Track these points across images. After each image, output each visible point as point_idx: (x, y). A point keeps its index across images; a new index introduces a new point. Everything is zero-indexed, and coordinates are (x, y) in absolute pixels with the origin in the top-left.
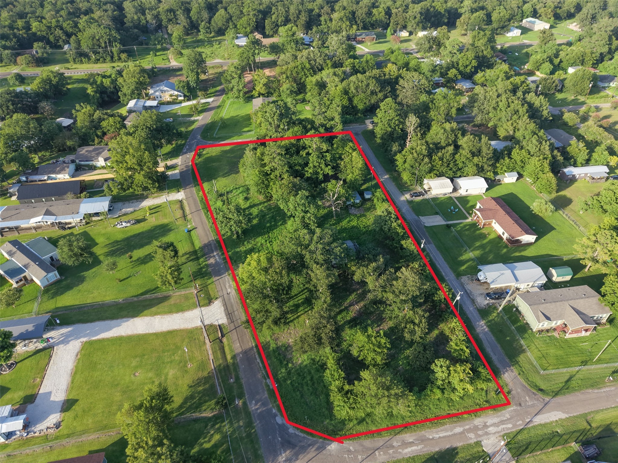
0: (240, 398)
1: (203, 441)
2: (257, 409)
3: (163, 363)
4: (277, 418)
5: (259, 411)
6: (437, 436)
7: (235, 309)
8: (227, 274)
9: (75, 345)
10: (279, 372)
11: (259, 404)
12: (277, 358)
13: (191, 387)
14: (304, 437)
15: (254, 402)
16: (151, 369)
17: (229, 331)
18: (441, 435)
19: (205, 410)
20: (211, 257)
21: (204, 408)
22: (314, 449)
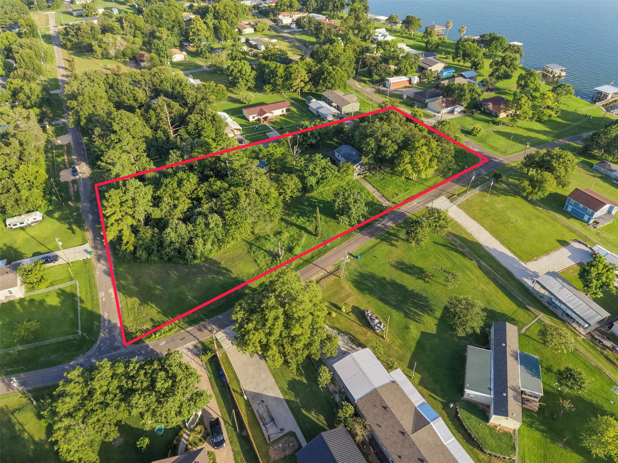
3: (497, 212)
8: (400, 211)
9: (531, 266)
13: (498, 196)
14: (481, 157)
16: (505, 216)
20: (385, 226)
21: (503, 188)
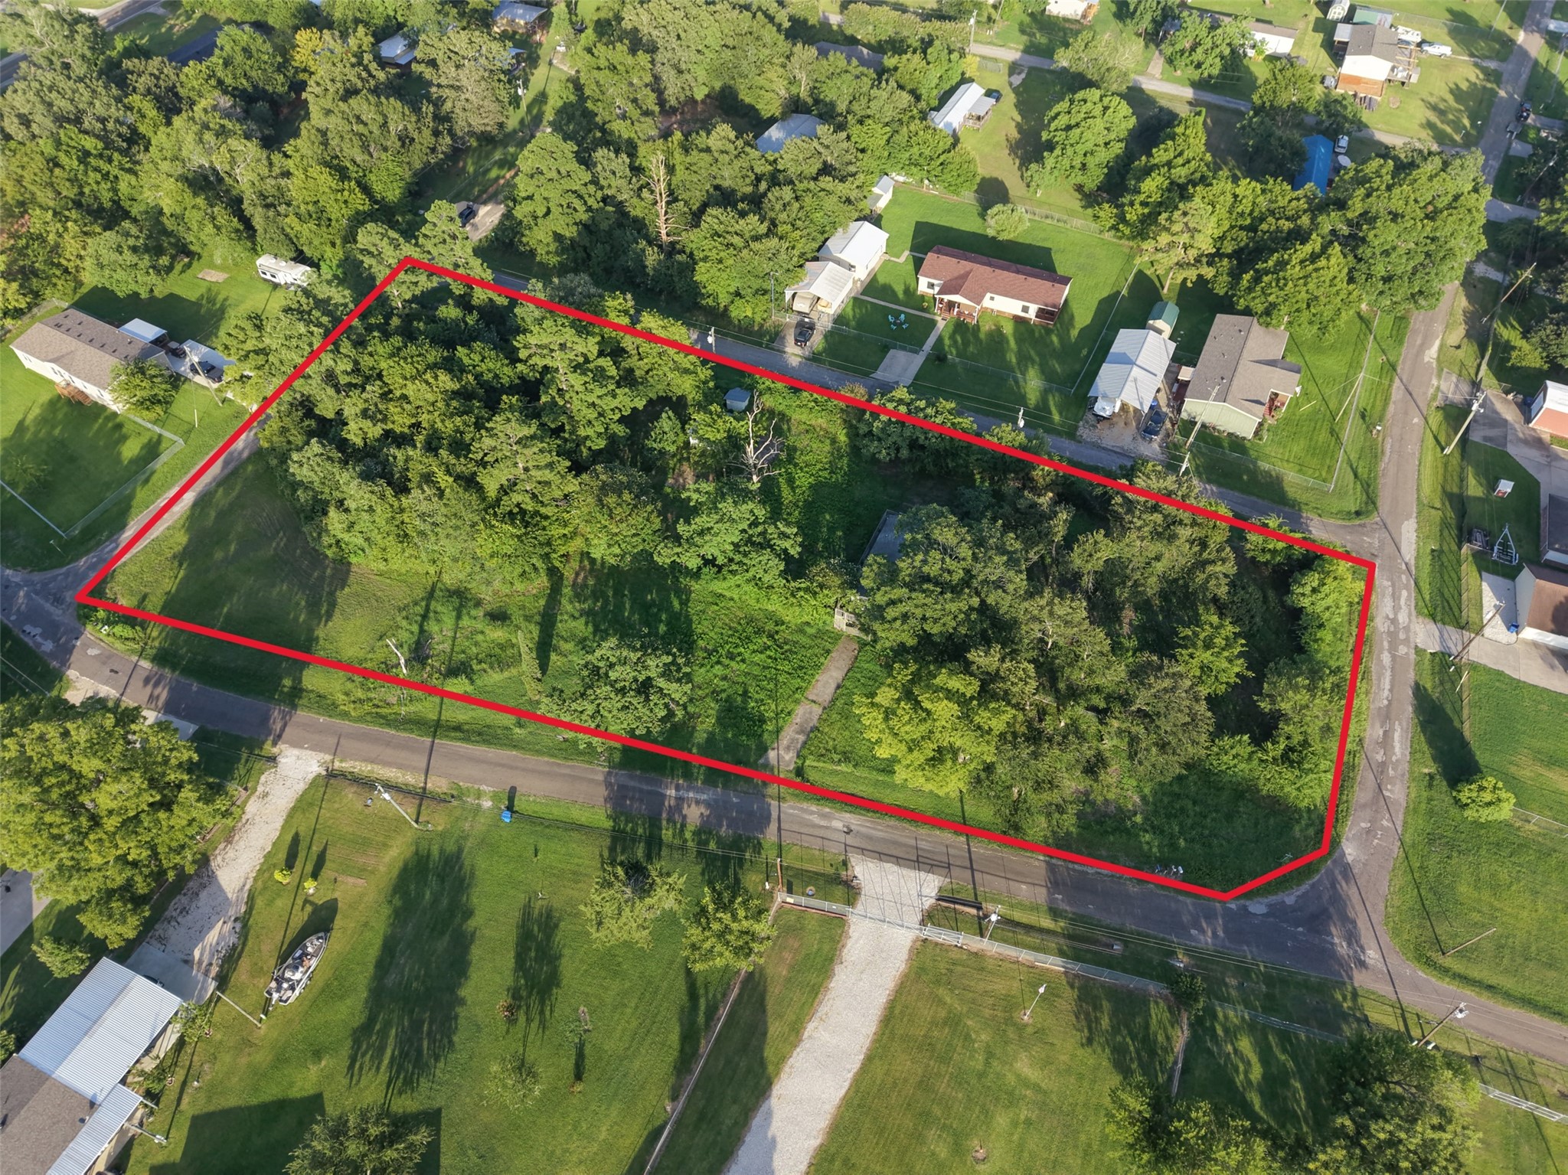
0: (1172, 954)
1: (1242, 1076)
2: (1215, 934)
3: (981, 1075)
4: (1252, 909)
5: (1221, 933)
6: (1386, 693)
7: (913, 842)
8: (774, 803)
10: (1146, 847)
11: (1204, 925)
12: (1106, 832)
13: (1090, 1041)
14: (1313, 886)
15: (1194, 932)
16: (985, 1111)
17: (970, 887)
18: (1387, 687)
19: (1168, 1038)
20: (678, 808)
21: (1161, 1038)
22: (1344, 884)
